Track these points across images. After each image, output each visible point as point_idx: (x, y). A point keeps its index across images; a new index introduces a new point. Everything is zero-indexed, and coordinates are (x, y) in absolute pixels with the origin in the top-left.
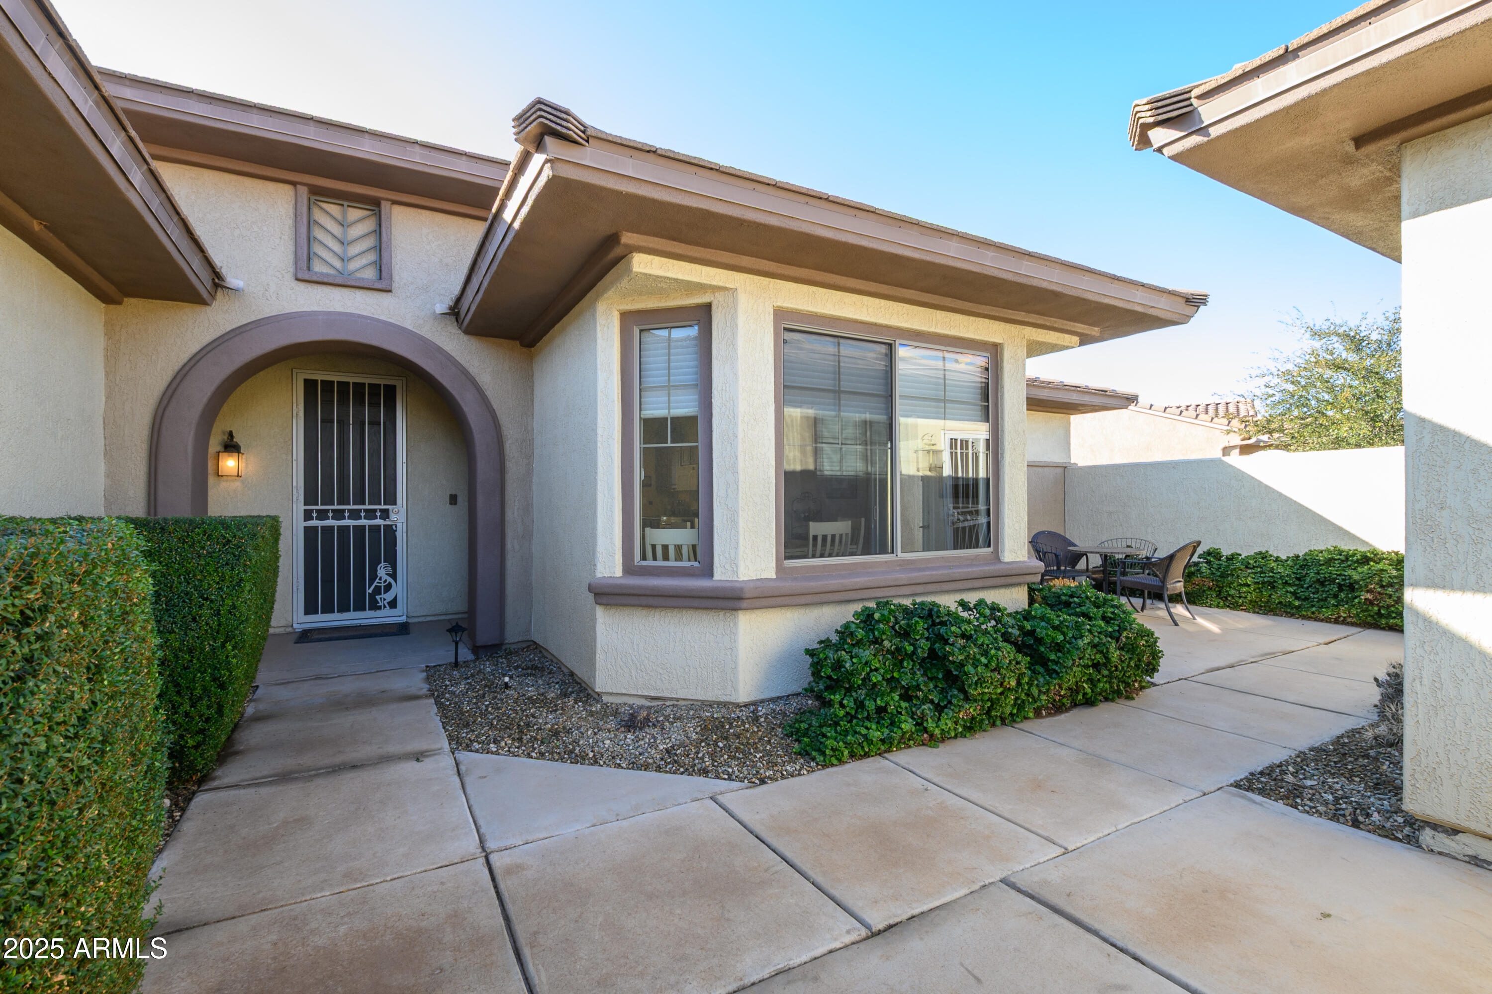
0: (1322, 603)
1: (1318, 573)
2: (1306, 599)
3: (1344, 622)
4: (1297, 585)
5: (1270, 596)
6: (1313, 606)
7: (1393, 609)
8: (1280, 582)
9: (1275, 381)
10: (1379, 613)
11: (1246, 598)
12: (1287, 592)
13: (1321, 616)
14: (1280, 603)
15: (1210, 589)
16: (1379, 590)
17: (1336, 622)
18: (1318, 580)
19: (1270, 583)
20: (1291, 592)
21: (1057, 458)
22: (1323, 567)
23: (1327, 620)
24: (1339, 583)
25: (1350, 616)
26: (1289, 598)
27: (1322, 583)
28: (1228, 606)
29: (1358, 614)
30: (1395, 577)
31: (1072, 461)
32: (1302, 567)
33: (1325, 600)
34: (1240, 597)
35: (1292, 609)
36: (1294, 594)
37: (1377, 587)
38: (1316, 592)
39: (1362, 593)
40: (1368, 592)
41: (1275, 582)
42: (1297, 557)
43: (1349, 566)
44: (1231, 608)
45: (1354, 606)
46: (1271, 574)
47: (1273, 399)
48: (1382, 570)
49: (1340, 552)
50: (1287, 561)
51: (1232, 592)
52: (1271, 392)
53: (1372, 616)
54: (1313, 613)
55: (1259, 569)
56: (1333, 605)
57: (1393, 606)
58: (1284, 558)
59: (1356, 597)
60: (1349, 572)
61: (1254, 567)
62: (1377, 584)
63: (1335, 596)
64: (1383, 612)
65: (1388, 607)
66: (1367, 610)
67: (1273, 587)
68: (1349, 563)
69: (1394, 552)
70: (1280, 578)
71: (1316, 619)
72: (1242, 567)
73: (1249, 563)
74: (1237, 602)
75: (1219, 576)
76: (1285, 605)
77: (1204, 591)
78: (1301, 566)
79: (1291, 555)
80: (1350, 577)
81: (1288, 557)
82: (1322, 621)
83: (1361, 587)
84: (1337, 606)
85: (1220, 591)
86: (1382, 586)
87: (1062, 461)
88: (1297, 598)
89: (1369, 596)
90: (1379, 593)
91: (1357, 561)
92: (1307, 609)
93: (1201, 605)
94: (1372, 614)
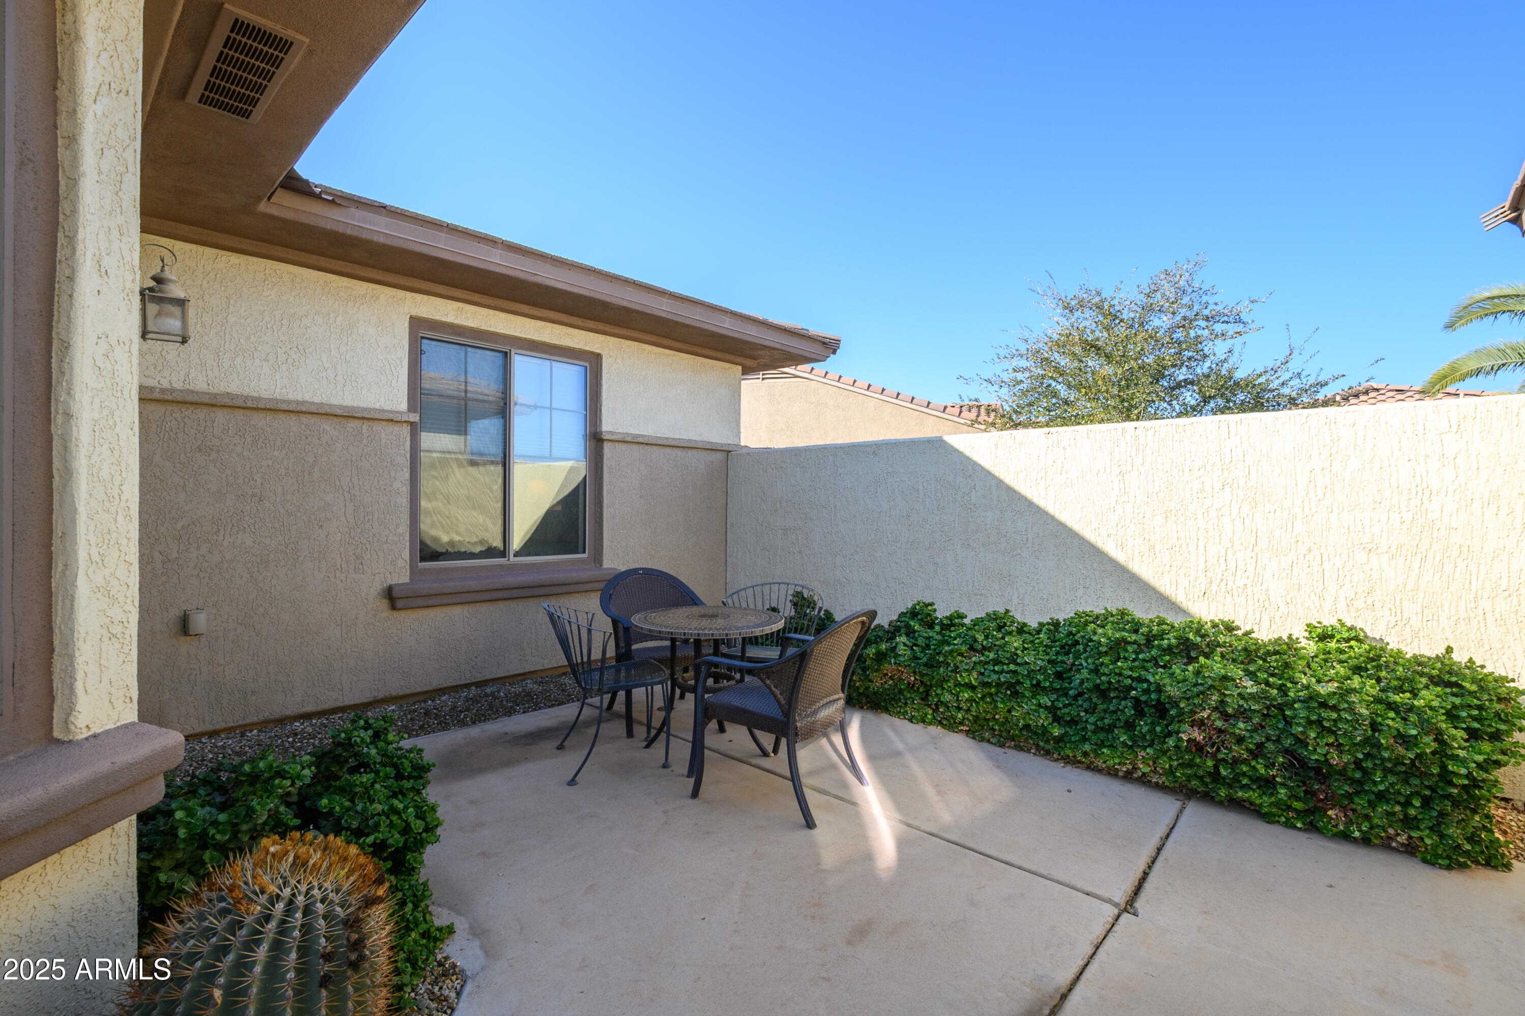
0: (1102, 736)
1: (1096, 671)
2: (1073, 722)
3: (1143, 781)
4: (1054, 690)
5: (1009, 711)
6: (1084, 739)
7: (1245, 768)
8: (1027, 684)
9: (1023, 363)
10: (1215, 775)
11: (968, 710)
12: (1040, 705)
13: (1099, 763)
14: (1027, 727)
15: (911, 686)
16: (1219, 724)
17: (1128, 777)
18: (1097, 687)
19: (1010, 686)
20: (1046, 708)
21: (717, 436)
22: (1106, 660)
23: (1112, 773)
24: (1137, 700)
25: (1155, 771)
26: (1043, 719)
27: (1103, 693)
28: (940, 723)
29: (1171, 772)
30: (1253, 697)
31: (742, 444)
32: (1066, 649)
33: (1109, 729)
34: (959, 709)
35: (1047, 741)
36: (1052, 710)
37: (1215, 715)
38: (1091, 711)
39: (1185, 727)
40: (1193, 724)
41: (1019, 683)
42: (1056, 624)
43: (1154, 660)
44: (944, 726)
45: (1165, 753)
46: (1012, 667)
47: (1021, 387)
48: (1225, 678)
49: (1136, 627)
50: (1039, 632)
51: (947, 697)
52: (1020, 376)
53: (1201, 778)
54: (1085, 754)
55: (992, 655)
56: (1124, 744)
57: (1245, 761)
58: (1033, 624)
59: (1169, 734)
60: (1156, 676)
61: (984, 648)
62: (1215, 709)
63: (1129, 726)
64: (1223, 772)
65: (1236, 761)
66: (1190, 765)
67: (1016, 694)
68: (1154, 652)
69: (1223, 622)
70: (1028, 676)
71: (1091, 768)
72: (964, 648)
73: (975, 641)
74: (954, 718)
75: (926, 665)
76: (1035, 733)
77: (901, 691)
78: (1062, 647)
79: (1046, 620)
80: (1159, 689)
81: (1041, 625)
82: (1099, 771)
83: (1181, 713)
84: (1131, 747)
85: (927, 693)
86: (1226, 716)
87: (724, 441)
88: (1057, 719)
89: (1198, 735)
90: (1220, 731)
91: (1169, 650)
92: (1075, 745)
93: (898, 714)
94: (1201, 773)
